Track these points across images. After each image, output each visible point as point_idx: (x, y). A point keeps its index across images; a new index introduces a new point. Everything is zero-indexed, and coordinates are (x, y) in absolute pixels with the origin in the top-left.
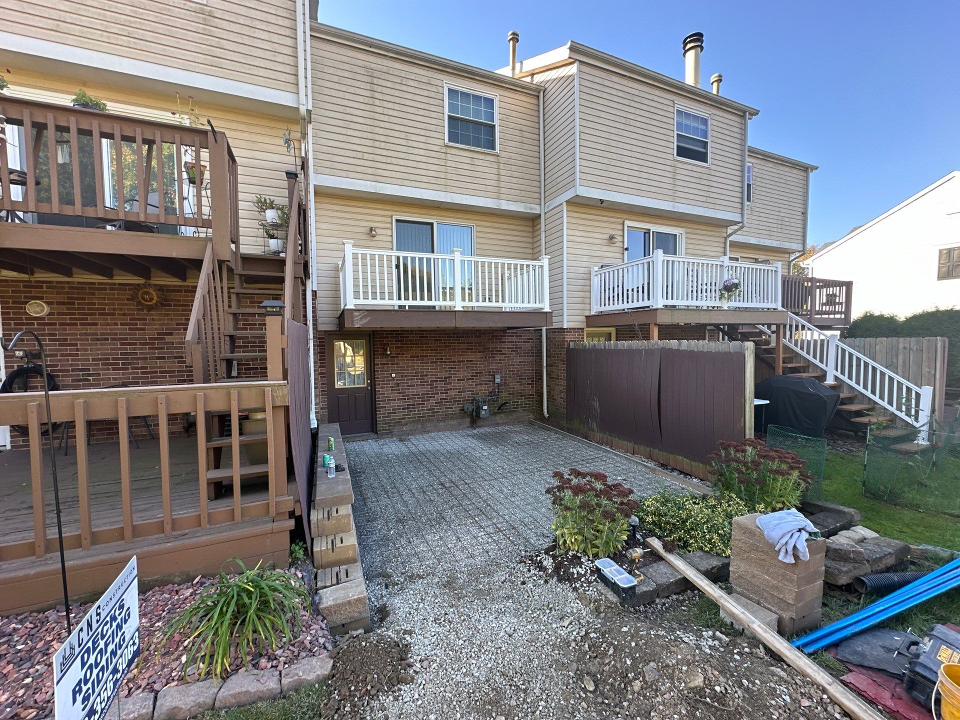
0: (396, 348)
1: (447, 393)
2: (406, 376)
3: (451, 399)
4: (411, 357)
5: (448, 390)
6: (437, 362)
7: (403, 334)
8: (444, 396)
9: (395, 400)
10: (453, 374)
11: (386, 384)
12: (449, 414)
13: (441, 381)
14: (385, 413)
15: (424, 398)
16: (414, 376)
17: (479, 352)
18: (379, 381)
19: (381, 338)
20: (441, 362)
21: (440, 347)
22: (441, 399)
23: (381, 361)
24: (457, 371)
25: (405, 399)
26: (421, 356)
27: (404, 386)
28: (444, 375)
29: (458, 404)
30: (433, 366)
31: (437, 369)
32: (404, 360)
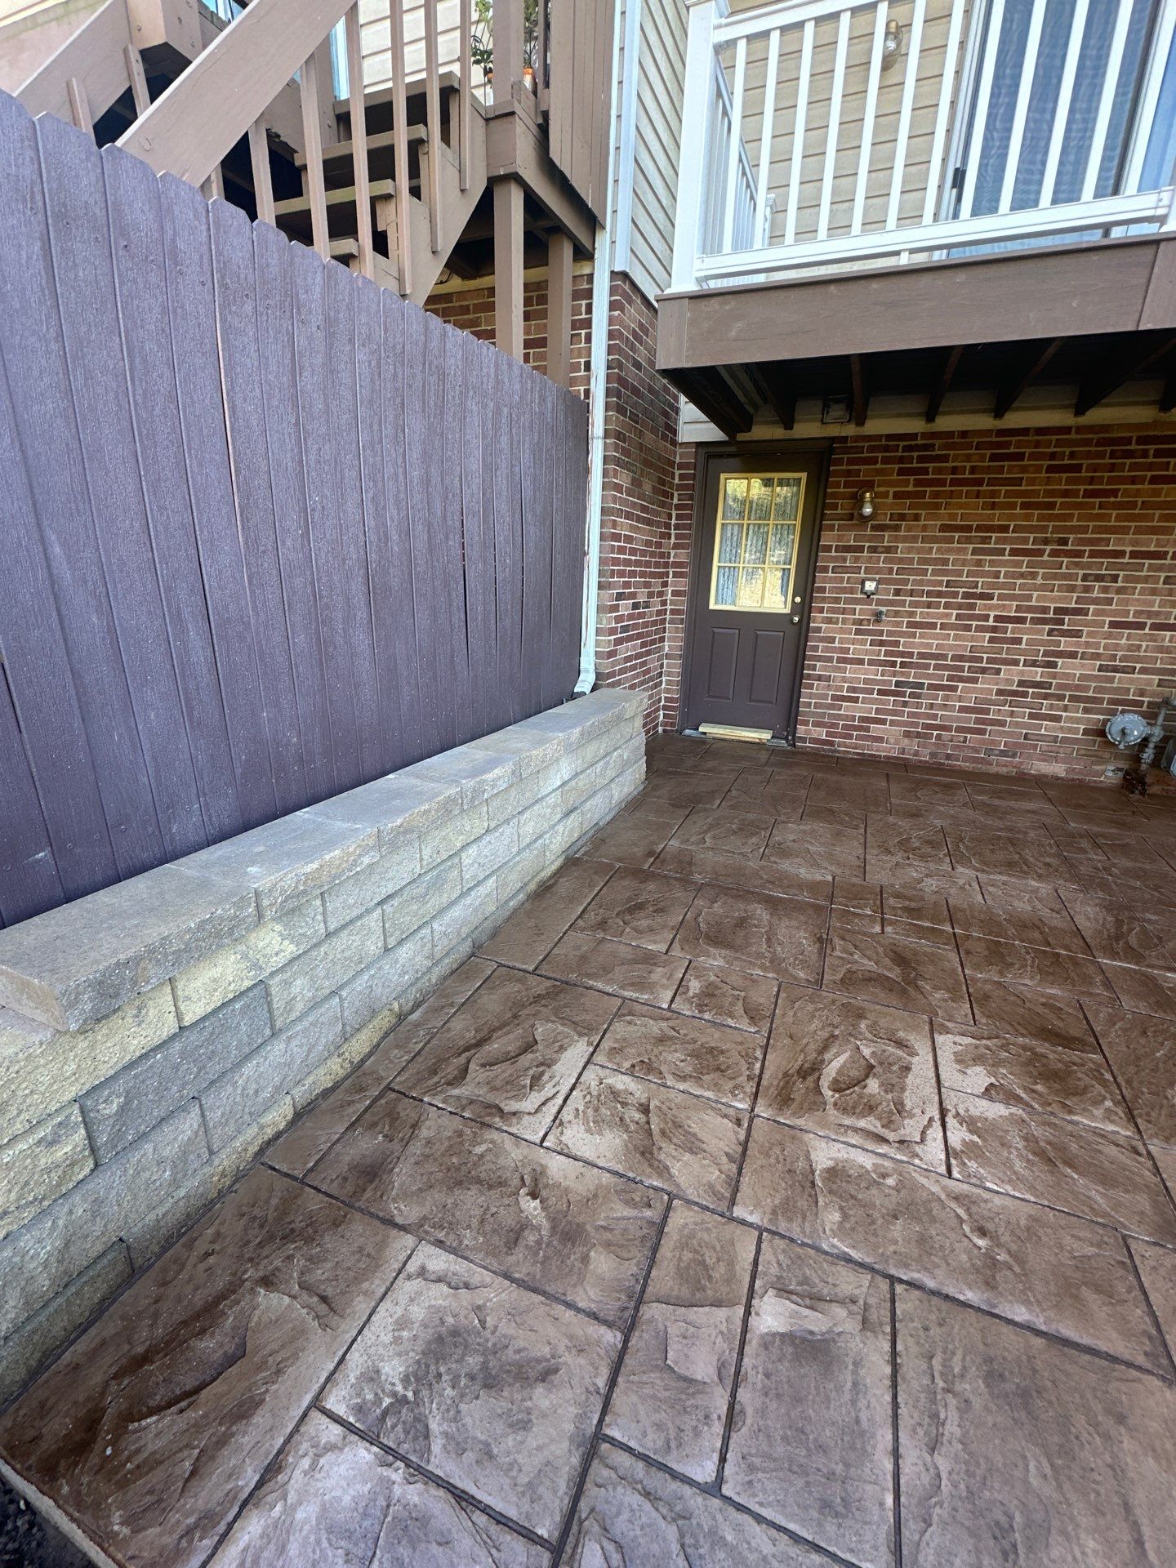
0: (896, 496)
1: (1054, 665)
2: (911, 593)
3: (1060, 686)
4: (944, 528)
5: (1061, 654)
6: (1041, 553)
7: (931, 447)
8: (1037, 674)
9: (861, 662)
10: (1096, 601)
11: (844, 611)
12: (1042, 738)
13: (1035, 621)
14: (825, 696)
15: (964, 667)
16: (940, 594)
18: (824, 600)
19: (851, 462)
20: (1053, 553)
21: (1066, 494)
22: (1021, 683)
23: (840, 539)
24: (1119, 591)
25: (893, 664)
26: (979, 528)
27: (898, 624)
28: (1053, 601)
29: (1086, 711)
30: (1019, 564)
31: (1034, 575)
32: (914, 539)
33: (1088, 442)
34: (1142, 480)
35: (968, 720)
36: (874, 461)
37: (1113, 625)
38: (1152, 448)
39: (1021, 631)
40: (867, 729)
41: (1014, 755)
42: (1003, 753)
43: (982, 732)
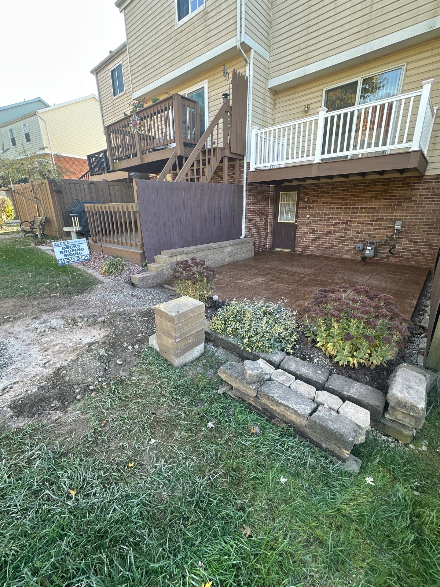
0: (313, 196)
1: (347, 233)
2: (317, 217)
3: (348, 238)
4: (323, 203)
5: (348, 230)
6: (342, 208)
7: (319, 186)
8: (343, 235)
9: (307, 233)
10: (354, 218)
11: (304, 222)
12: (345, 250)
13: (342, 223)
14: (300, 241)
15: (329, 234)
16: (323, 218)
17: (384, 199)
18: (300, 219)
19: (304, 189)
20: (345, 208)
21: (346, 195)
22: (340, 237)
23: (302, 206)
24: (359, 216)
25: (314, 233)
26: (330, 203)
27: (315, 224)
28: (346, 218)
29: (354, 243)
30: (338, 211)
31: (341, 213)
32: (317, 206)
33: (350, 184)
34: (361, 192)
35: (330, 246)
36: (308, 189)
37: (358, 223)
38: (363, 185)
39: (339, 225)
40: (309, 248)
41: (340, 254)
42: (337, 253)
43: (333, 248)
